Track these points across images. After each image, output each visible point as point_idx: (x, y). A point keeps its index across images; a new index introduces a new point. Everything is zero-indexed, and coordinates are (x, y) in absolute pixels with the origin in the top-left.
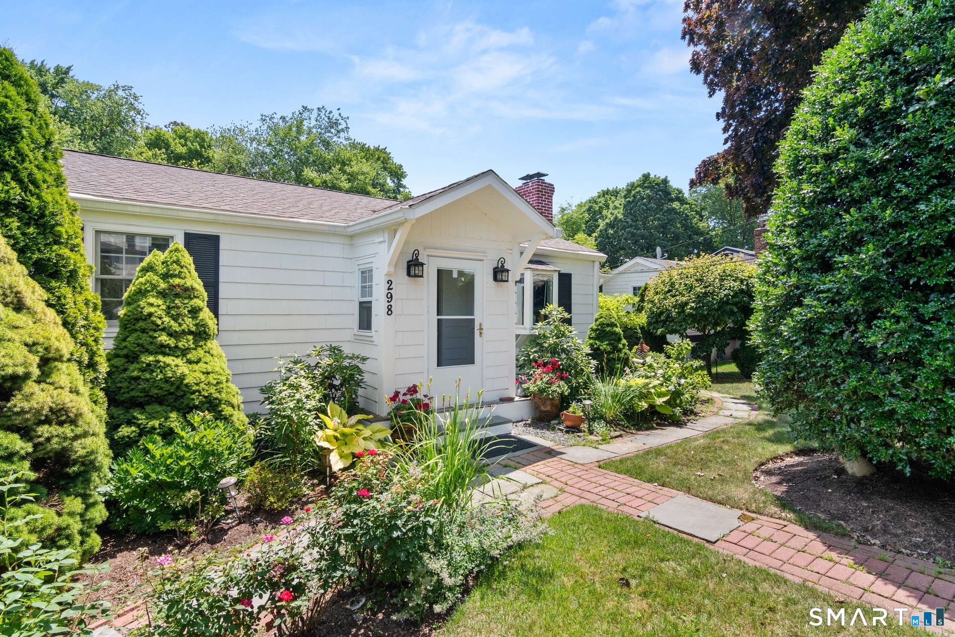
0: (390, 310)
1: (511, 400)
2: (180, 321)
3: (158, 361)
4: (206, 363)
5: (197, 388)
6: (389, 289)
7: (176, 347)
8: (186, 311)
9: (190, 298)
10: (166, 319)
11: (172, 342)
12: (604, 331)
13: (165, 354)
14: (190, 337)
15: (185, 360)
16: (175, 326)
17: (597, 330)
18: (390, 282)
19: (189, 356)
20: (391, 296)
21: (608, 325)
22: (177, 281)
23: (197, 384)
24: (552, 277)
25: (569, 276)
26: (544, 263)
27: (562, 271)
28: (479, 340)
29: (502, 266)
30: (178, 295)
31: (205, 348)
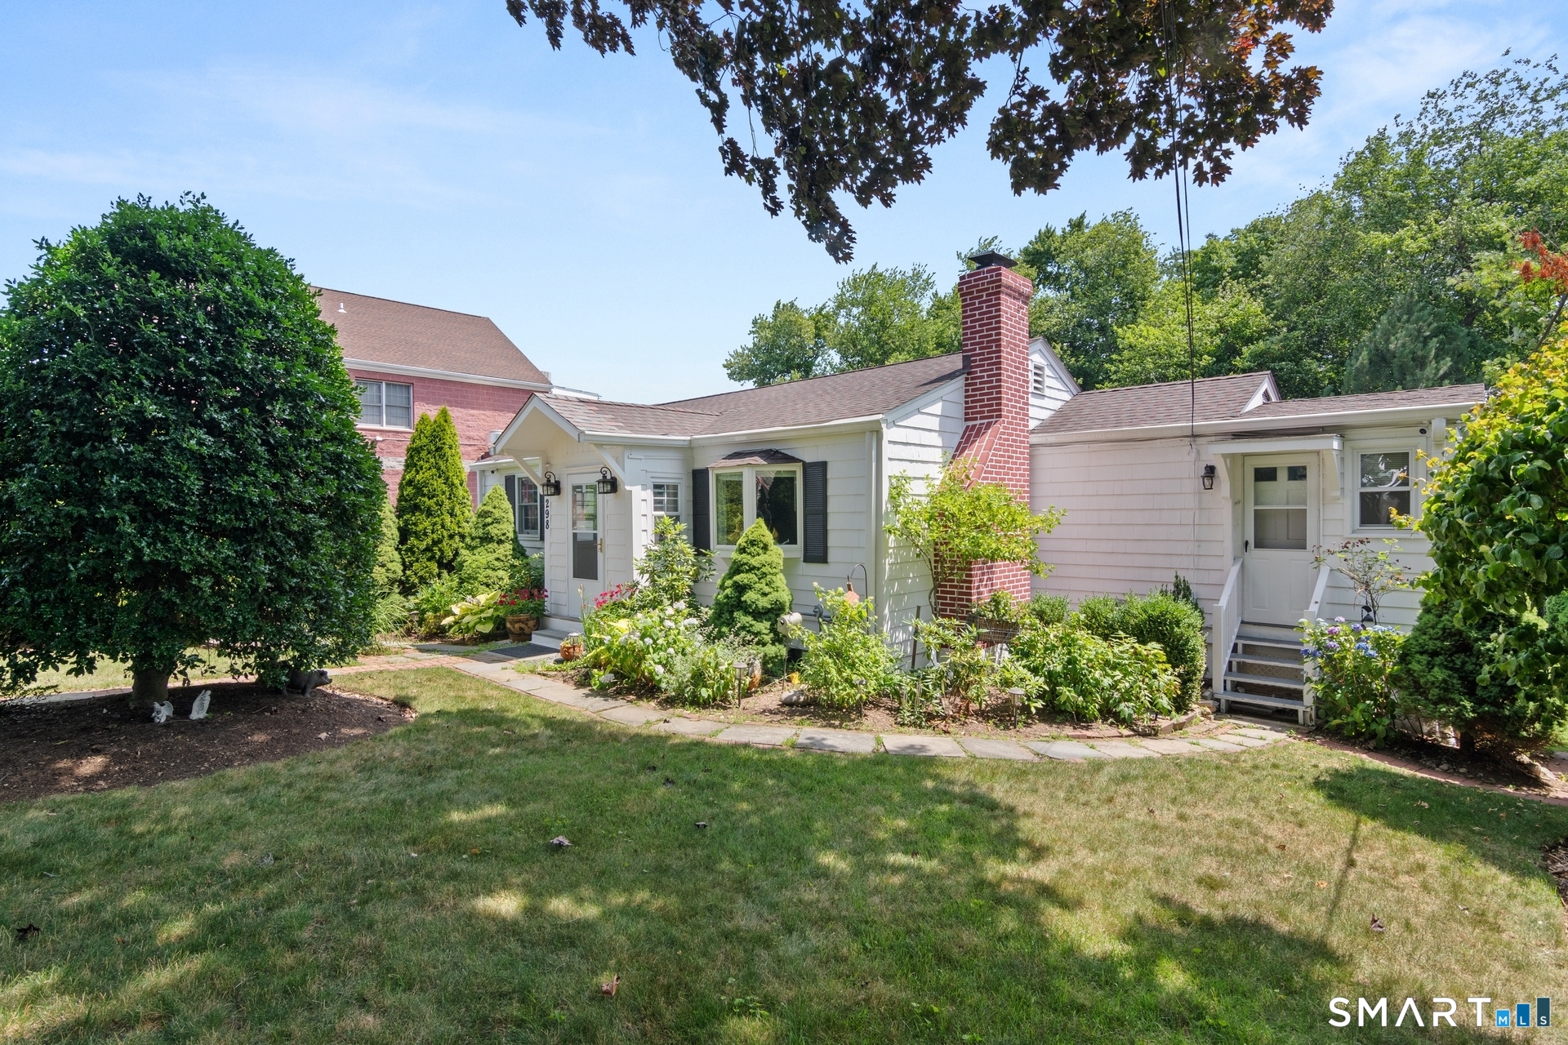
0: (547, 524)
6: (547, 506)
9: (486, 518)
14: (479, 540)
20: (548, 513)
24: (795, 472)
25: (823, 466)
26: (777, 452)
27: (808, 460)
28: (600, 555)
29: (604, 477)
30: (482, 517)
31: (486, 547)
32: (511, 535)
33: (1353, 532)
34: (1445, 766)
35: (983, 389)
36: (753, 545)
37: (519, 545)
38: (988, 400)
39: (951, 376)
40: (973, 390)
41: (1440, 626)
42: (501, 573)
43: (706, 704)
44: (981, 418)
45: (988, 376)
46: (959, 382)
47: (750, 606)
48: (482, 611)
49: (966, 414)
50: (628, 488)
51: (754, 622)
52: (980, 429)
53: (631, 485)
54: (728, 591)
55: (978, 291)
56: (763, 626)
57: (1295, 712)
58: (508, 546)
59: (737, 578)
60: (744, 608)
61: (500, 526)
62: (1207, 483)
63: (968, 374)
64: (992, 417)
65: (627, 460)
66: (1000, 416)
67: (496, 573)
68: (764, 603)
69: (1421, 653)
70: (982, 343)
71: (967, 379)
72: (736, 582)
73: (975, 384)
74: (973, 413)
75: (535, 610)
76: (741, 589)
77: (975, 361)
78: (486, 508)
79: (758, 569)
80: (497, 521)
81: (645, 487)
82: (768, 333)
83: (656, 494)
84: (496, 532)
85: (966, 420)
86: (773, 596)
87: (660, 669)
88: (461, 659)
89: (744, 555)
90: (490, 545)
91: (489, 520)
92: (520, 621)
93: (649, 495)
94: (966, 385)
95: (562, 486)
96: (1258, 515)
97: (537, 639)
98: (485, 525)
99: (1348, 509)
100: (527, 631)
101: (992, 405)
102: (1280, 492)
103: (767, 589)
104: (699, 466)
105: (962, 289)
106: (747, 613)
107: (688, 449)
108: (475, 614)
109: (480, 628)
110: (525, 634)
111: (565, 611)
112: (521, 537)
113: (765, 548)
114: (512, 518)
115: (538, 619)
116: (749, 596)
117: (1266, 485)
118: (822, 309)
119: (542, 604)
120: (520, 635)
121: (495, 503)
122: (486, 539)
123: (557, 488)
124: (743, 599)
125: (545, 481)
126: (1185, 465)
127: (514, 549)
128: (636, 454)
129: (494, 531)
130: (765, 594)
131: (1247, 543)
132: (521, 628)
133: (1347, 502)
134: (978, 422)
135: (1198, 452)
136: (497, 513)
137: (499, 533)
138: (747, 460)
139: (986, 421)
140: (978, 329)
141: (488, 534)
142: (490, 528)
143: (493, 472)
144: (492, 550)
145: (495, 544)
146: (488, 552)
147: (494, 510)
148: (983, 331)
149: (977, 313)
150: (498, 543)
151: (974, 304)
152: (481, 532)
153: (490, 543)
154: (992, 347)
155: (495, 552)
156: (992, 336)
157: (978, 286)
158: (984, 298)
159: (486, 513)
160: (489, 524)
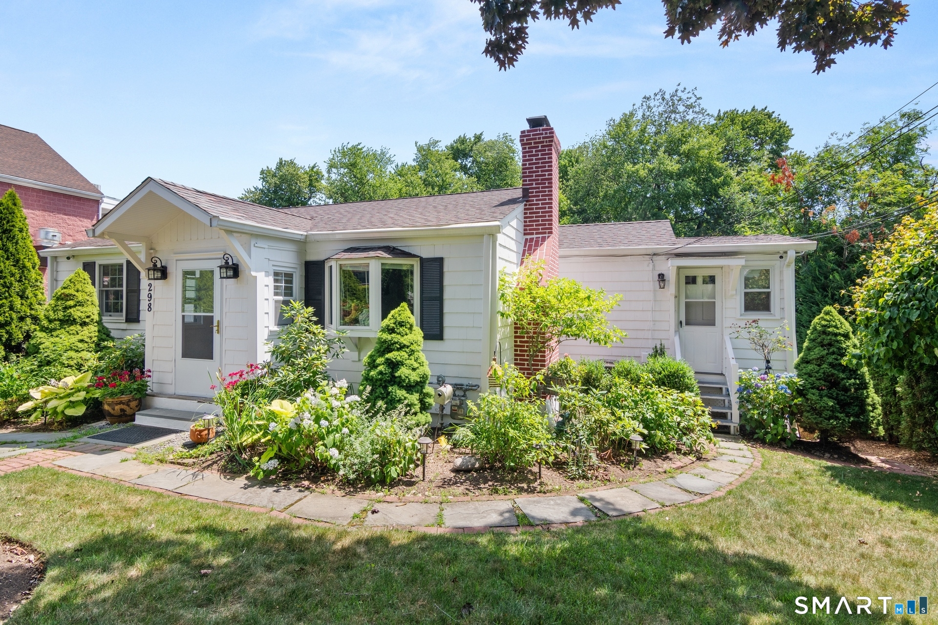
0: (150, 307)
4: (61, 338)
6: (149, 290)
9: (67, 300)
14: (57, 323)
19: (53, 333)
20: (151, 297)
22: (65, 291)
24: (412, 266)
25: (440, 261)
26: (394, 248)
27: (424, 256)
28: (216, 337)
29: (227, 263)
30: (62, 299)
31: (67, 329)
32: (96, 317)
33: (741, 315)
34: (827, 455)
35: (538, 213)
36: (402, 326)
37: (104, 327)
38: (542, 221)
39: (513, 201)
40: (530, 213)
41: (822, 371)
42: (85, 355)
43: (394, 483)
44: (537, 234)
45: (542, 204)
46: (520, 208)
47: (404, 381)
48: (69, 395)
49: (525, 230)
50: (253, 274)
51: (407, 395)
52: (537, 242)
53: (256, 271)
54: (381, 368)
55: (535, 143)
56: (414, 398)
57: (728, 427)
58: (93, 329)
59: (390, 356)
60: (399, 382)
61: (84, 309)
62: (662, 285)
63: (527, 201)
64: (545, 233)
65: (253, 248)
66: (551, 233)
67: (80, 355)
68: (414, 377)
69: (812, 388)
70: (538, 180)
71: (525, 205)
72: (387, 359)
73: (532, 209)
74: (530, 230)
75: (138, 390)
76: (394, 365)
77: (533, 192)
78: (67, 291)
79: (408, 347)
80: (80, 304)
81: (267, 274)
82: (275, 180)
83: (276, 281)
84: (79, 314)
85: (525, 234)
86: (421, 371)
87: (334, 452)
88: (59, 453)
89: (393, 335)
90: (72, 328)
91: (71, 303)
92: (121, 403)
93: (270, 280)
94: (525, 209)
95: (169, 270)
96: (688, 305)
97: (141, 420)
98: (66, 308)
99: (738, 302)
100: (129, 411)
101: (545, 225)
102: (700, 292)
103: (416, 365)
104: (313, 257)
105: (523, 140)
106: (401, 387)
107: (302, 244)
108: (61, 398)
109: (70, 412)
110: (126, 415)
111: (170, 390)
112: (105, 319)
113: (411, 328)
114: (97, 302)
115: (140, 399)
116: (403, 372)
117: (691, 286)
118: (313, 167)
119: (145, 386)
120: (120, 416)
121: (79, 286)
122: (68, 321)
123: (163, 273)
124: (396, 375)
125: (151, 265)
126: (646, 272)
127: (99, 331)
128: (261, 243)
129: (76, 313)
130: (414, 369)
131: (681, 322)
132: (122, 410)
133: (738, 298)
134: (535, 236)
135: (654, 266)
136: (80, 297)
137: (83, 315)
138: (372, 254)
139: (540, 236)
140: (534, 169)
141: (70, 316)
142: (71, 310)
143: (68, 258)
144: (74, 332)
145: (78, 326)
146: (70, 334)
147: (76, 293)
148: (538, 172)
149: (534, 158)
150: (81, 325)
151: (532, 152)
152: (61, 314)
153: (72, 325)
154: (545, 183)
155: (78, 334)
156: (545, 175)
157: (535, 139)
158: (540, 148)
159: (67, 295)
160: (71, 307)
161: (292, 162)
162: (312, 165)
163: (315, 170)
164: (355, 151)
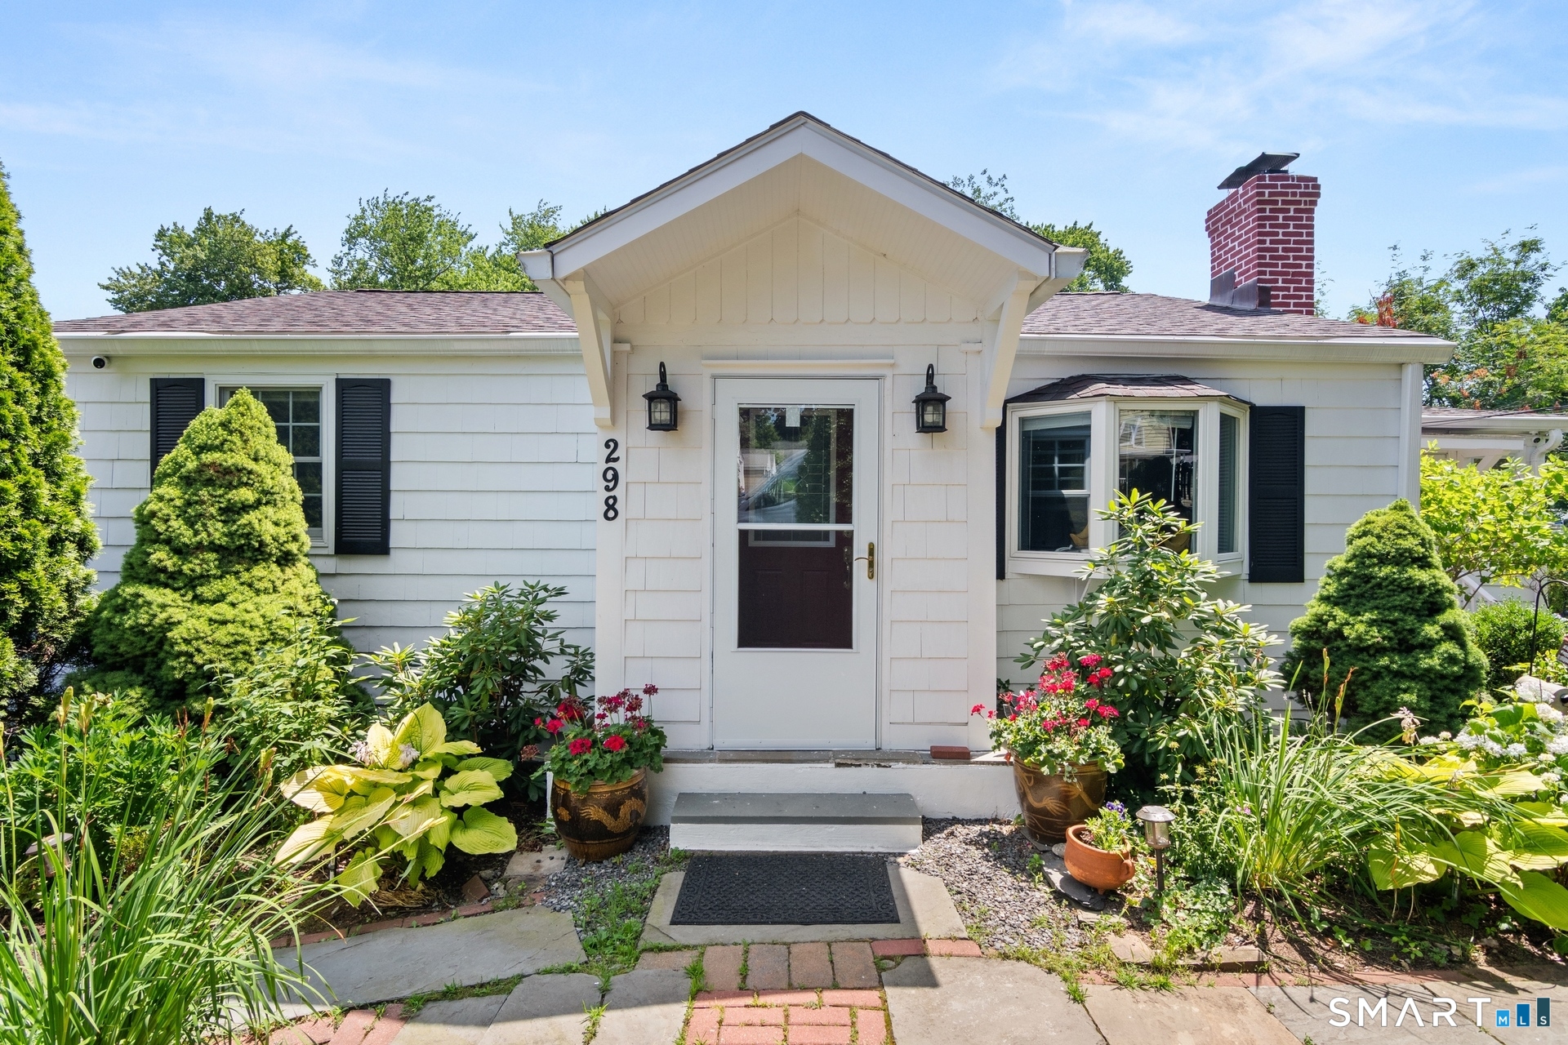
0: (611, 507)
1: (960, 756)
2: (199, 526)
3: (138, 596)
4: (233, 605)
5: (184, 648)
6: (608, 460)
7: (180, 572)
8: (213, 510)
9: (230, 487)
10: (176, 524)
11: (170, 563)
12: (1368, 579)
13: (151, 582)
14: (212, 556)
15: (190, 596)
16: (187, 536)
17: (1345, 572)
18: (612, 444)
19: (199, 590)
20: (616, 477)
21: (1383, 560)
22: (215, 456)
23: (187, 641)
25: (1296, 415)
27: (1260, 402)
28: (865, 587)
29: (933, 389)
30: (209, 482)
31: (245, 576)
55: (1284, 202)
61: (280, 514)
70: (1288, 273)
77: (1277, 297)
80: (268, 498)
84: (272, 529)
90: (258, 571)
91: (247, 494)
95: (685, 403)
98: (232, 511)
118: (286, 235)
122: (243, 551)
136: (264, 475)
137: (280, 533)
140: (1280, 253)
141: (247, 536)
142: (251, 517)
143: (99, 363)
144: (266, 584)
145: (274, 567)
146: (258, 592)
147: (251, 465)
148: (1288, 258)
149: (1281, 231)
150: (278, 563)
151: (1277, 218)
152: (217, 531)
153: (256, 562)
154: (1300, 282)
155: (275, 590)
156: (1300, 266)
157: (1286, 194)
158: (1292, 214)
159: (227, 471)
160: (245, 508)
161: (236, 219)
162: (281, 231)
163: (289, 241)
164: (419, 212)
